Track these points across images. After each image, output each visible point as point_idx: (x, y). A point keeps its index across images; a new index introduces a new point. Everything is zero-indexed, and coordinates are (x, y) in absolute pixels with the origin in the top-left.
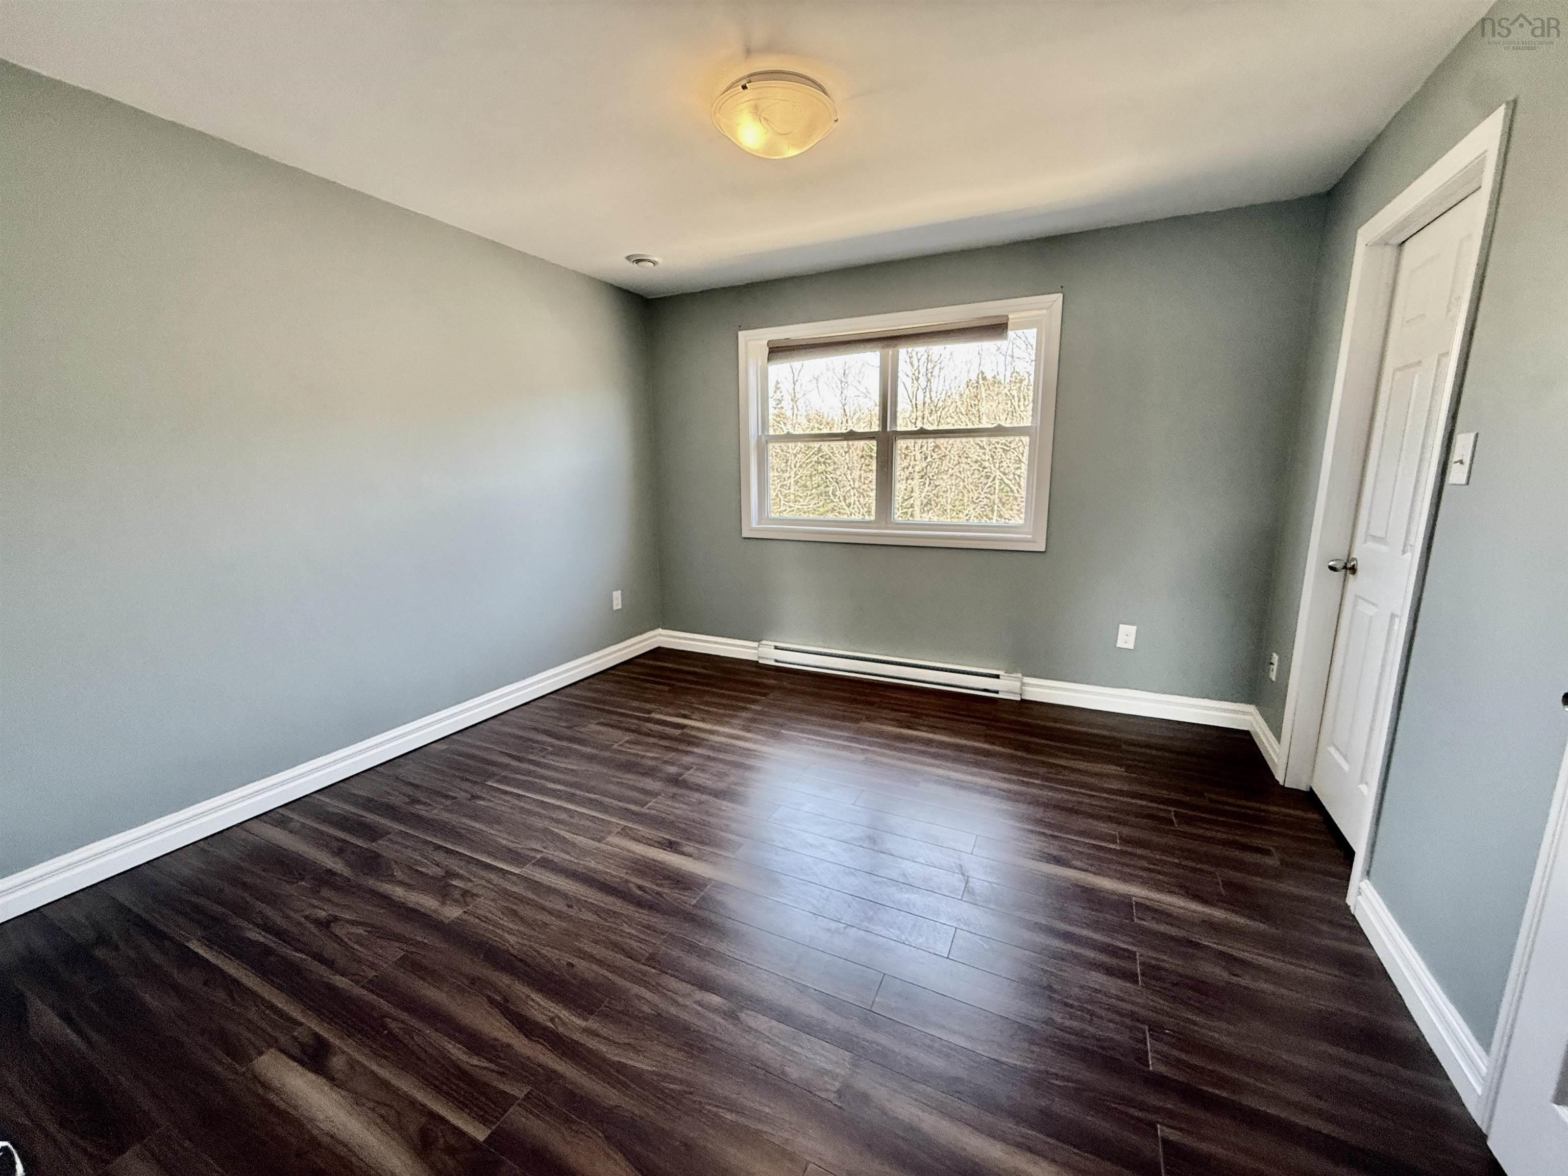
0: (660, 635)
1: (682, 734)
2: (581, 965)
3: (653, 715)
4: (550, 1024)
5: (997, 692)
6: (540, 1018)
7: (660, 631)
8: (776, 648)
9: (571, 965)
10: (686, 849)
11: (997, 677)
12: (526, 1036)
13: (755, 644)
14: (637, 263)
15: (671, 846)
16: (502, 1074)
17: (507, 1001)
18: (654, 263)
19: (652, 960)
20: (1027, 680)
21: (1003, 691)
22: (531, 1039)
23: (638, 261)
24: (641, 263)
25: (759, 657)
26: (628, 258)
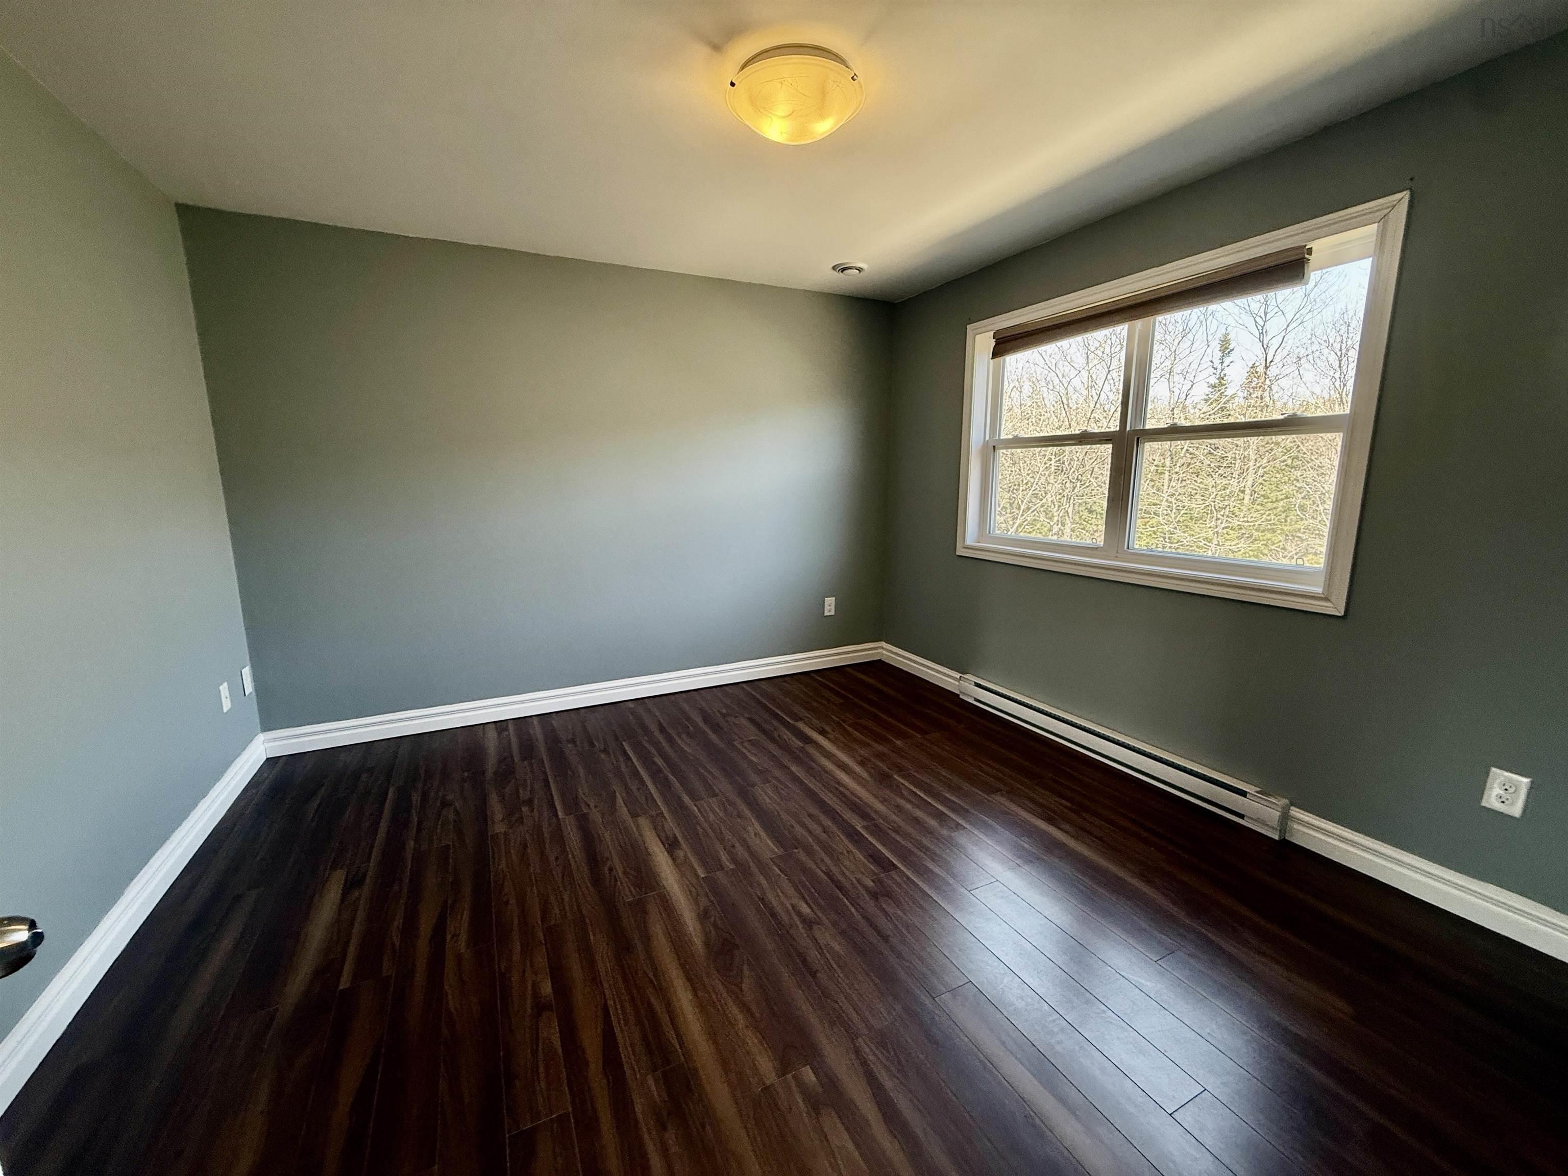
0: (883, 648)
1: (802, 750)
3: (801, 725)
5: (1242, 816)
7: (884, 644)
8: (978, 685)
10: (678, 853)
11: (1243, 794)
13: (958, 675)
14: (842, 272)
18: (860, 270)
20: (1295, 812)
21: (1249, 817)
23: (843, 270)
24: (845, 272)
25: (961, 692)
26: (834, 268)
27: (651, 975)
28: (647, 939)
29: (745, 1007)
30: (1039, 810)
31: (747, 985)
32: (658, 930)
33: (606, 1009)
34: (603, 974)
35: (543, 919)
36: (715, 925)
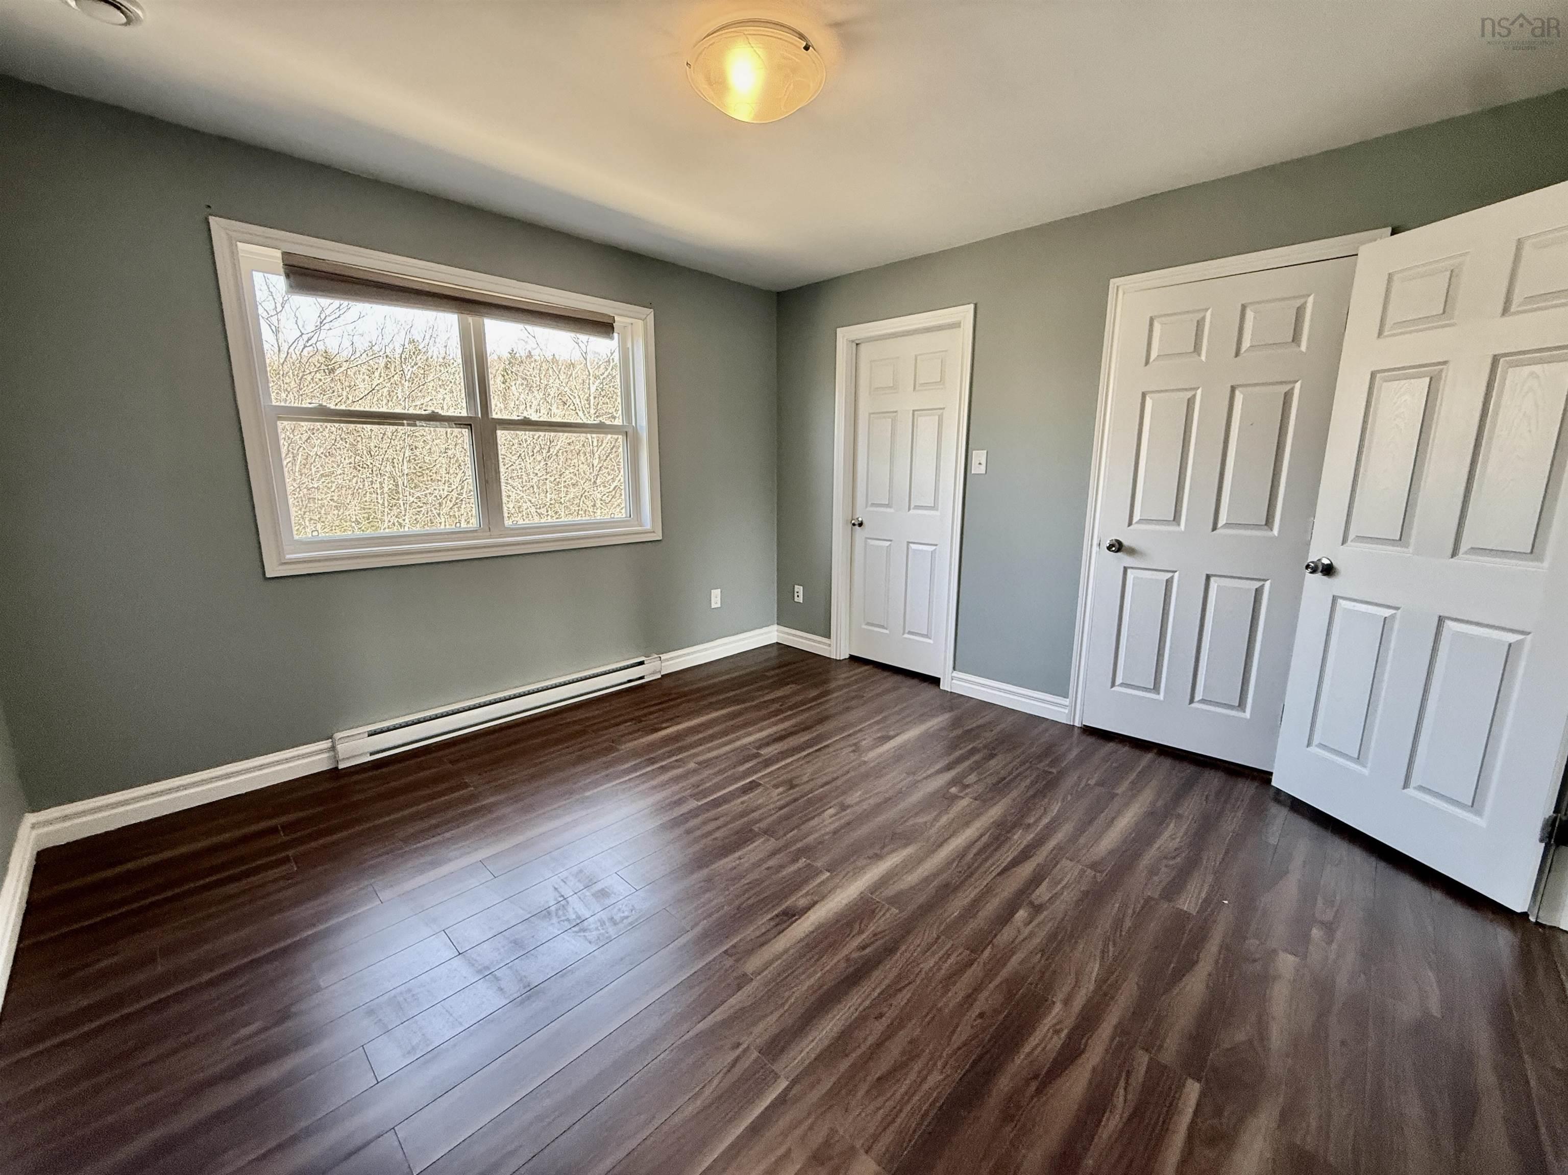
2: (982, 1003)
4: (1063, 1035)
5: (644, 677)
6: (1057, 1042)
8: (372, 734)
9: (981, 1015)
10: (802, 902)
11: (642, 663)
12: (1080, 1054)
15: (791, 916)
16: (1129, 1074)
17: (1036, 1077)
19: (975, 947)
20: (662, 657)
21: (647, 675)
22: (1084, 1050)
25: (337, 762)
27: (955, 865)
28: (927, 880)
29: (936, 819)
30: (640, 733)
31: (920, 820)
32: (911, 879)
33: (999, 874)
34: (977, 890)
35: (970, 964)
36: (882, 848)
